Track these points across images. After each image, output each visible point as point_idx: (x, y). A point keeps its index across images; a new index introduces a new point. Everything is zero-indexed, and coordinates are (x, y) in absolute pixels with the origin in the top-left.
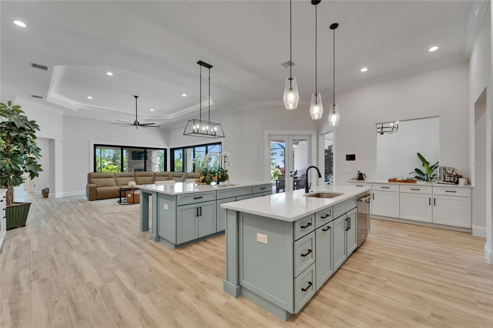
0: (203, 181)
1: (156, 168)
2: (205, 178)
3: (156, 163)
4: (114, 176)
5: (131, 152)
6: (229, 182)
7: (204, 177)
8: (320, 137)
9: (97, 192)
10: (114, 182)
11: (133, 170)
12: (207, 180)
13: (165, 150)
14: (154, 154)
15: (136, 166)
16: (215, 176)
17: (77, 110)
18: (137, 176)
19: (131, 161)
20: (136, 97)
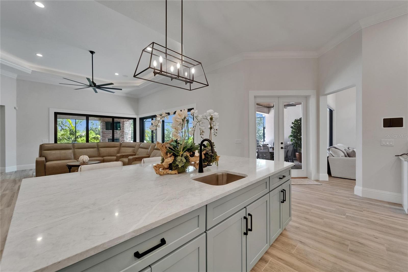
0: (171, 167)
1: (128, 138)
2: (175, 160)
3: (129, 133)
4: (72, 148)
5: (105, 123)
6: (217, 165)
7: (172, 158)
8: (321, 98)
9: (46, 168)
10: (73, 155)
11: (107, 139)
12: (180, 166)
13: (135, 119)
14: (127, 125)
15: (109, 136)
16: (193, 155)
17: (30, 73)
18: (100, 148)
19: (105, 131)
20: (92, 52)
